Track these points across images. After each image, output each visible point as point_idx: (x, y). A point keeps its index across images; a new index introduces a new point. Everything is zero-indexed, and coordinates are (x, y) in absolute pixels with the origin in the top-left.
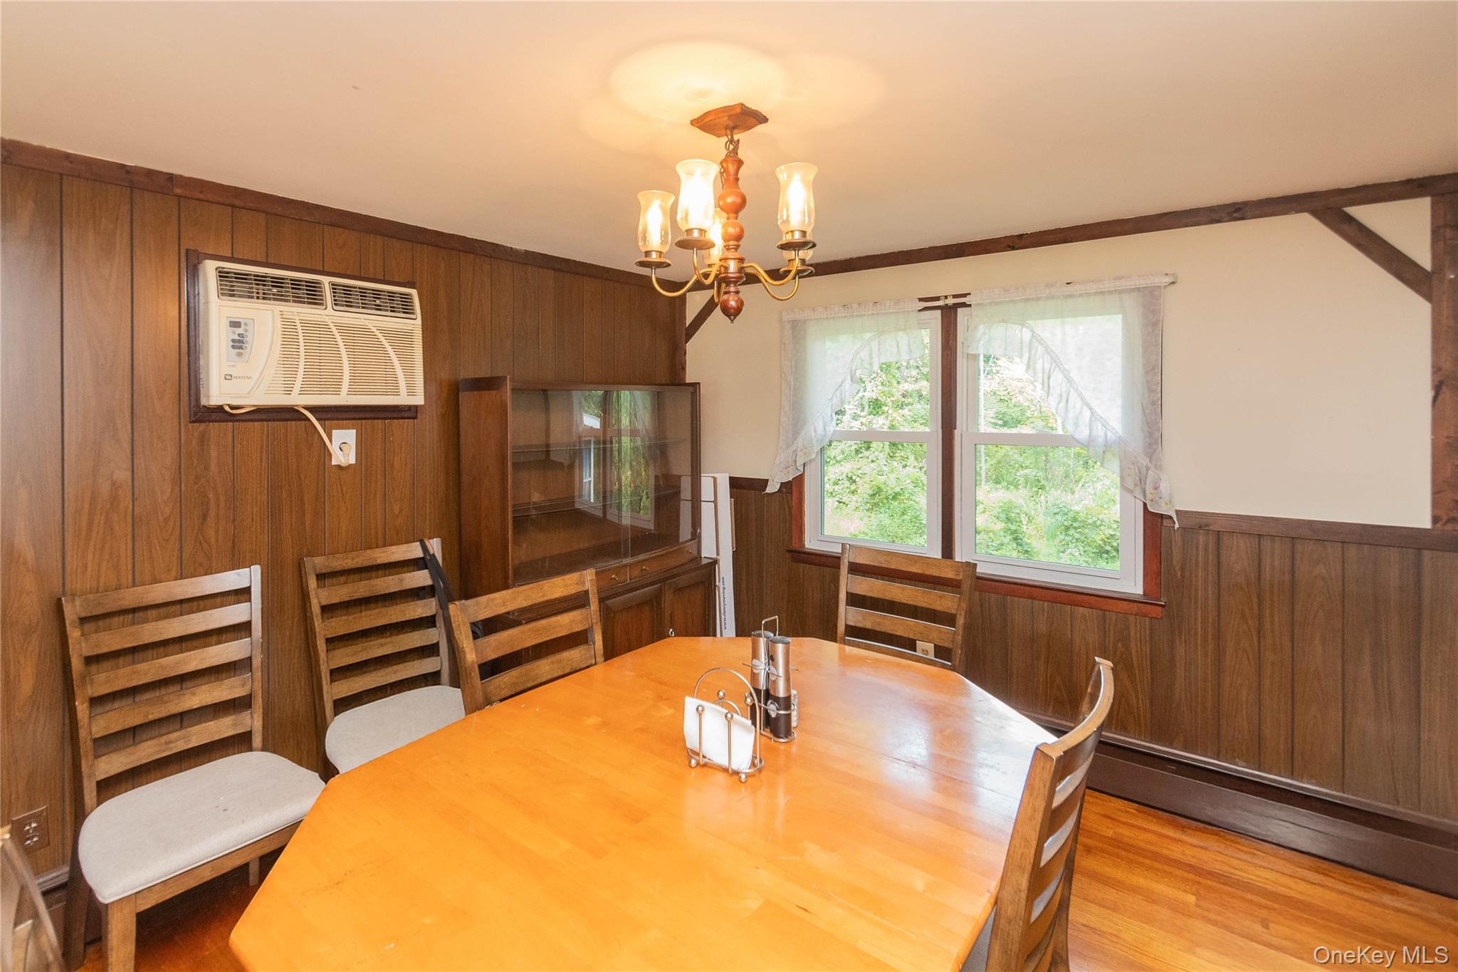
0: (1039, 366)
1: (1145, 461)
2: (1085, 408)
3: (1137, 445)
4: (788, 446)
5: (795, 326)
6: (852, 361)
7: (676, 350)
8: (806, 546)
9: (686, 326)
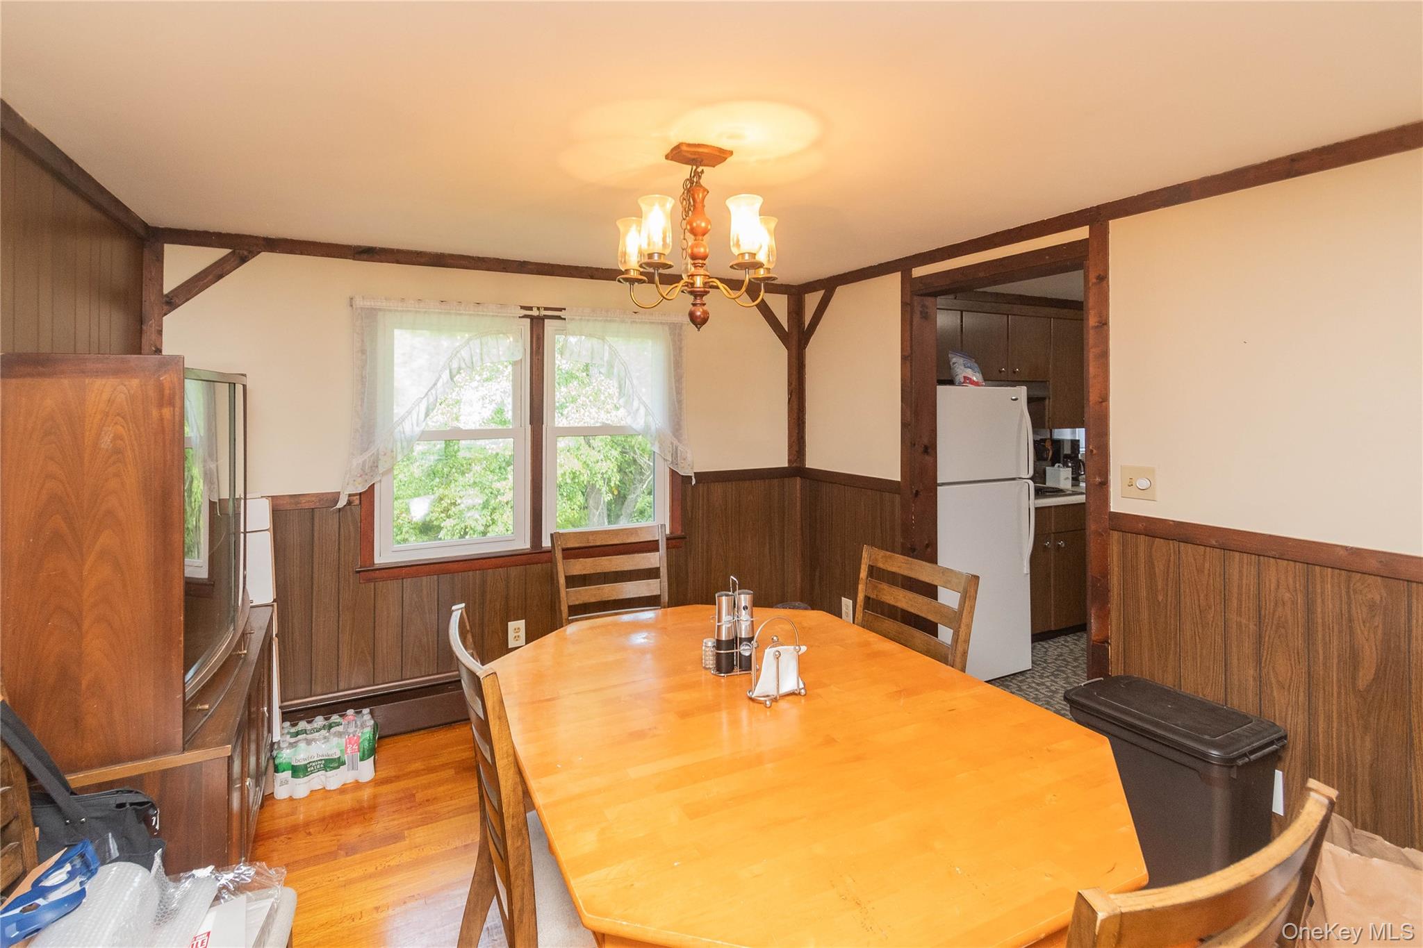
0: (615, 371)
1: (676, 442)
2: (642, 408)
3: (669, 430)
4: (366, 450)
5: (370, 315)
6: (451, 359)
7: (142, 324)
8: (376, 561)
9: (166, 291)
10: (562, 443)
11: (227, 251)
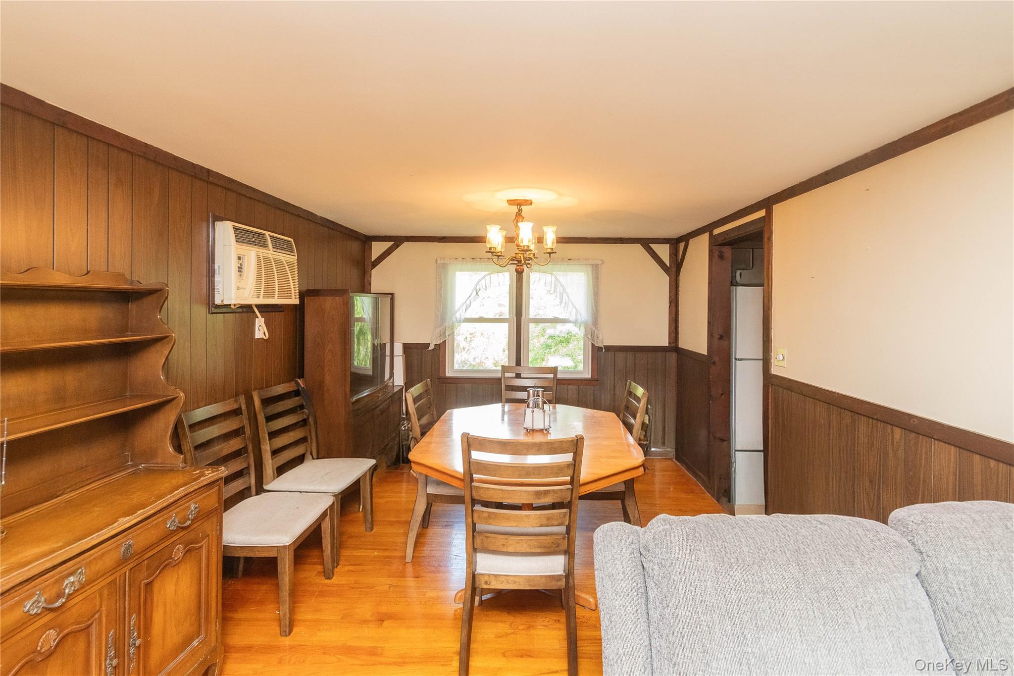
0: (558, 290)
1: (594, 328)
2: (574, 309)
3: (590, 321)
4: (441, 325)
5: (444, 266)
6: (477, 285)
7: (365, 273)
8: (447, 375)
9: (372, 260)
10: (532, 326)
11: (392, 243)
